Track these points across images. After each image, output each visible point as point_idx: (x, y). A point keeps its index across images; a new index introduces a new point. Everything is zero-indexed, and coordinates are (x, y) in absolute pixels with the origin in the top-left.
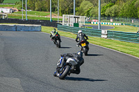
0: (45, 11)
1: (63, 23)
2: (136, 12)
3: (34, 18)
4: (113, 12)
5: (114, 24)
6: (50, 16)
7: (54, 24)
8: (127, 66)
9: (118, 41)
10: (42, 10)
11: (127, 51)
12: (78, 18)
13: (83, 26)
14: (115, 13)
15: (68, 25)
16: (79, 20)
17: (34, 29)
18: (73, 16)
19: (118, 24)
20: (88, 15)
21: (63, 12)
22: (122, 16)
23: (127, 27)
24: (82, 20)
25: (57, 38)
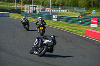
0: (12, 2)
1: (25, 11)
2: (78, 2)
3: (4, 7)
4: (61, 2)
5: (62, 11)
6: (16, 6)
7: (18, 11)
8: (71, 41)
9: (65, 23)
10: (9, 2)
11: (71, 30)
12: (36, 7)
13: (40, 12)
14: (62, 3)
15: (28, 12)
16: (37, 8)
17: (4, 16)
18: (32, 5)
19: (65, 11)
20: (43, 4)
21: (25, 3)
22: (68, 5)
23: (71, 13)
24: (39, 8)
25: (26, 23)
